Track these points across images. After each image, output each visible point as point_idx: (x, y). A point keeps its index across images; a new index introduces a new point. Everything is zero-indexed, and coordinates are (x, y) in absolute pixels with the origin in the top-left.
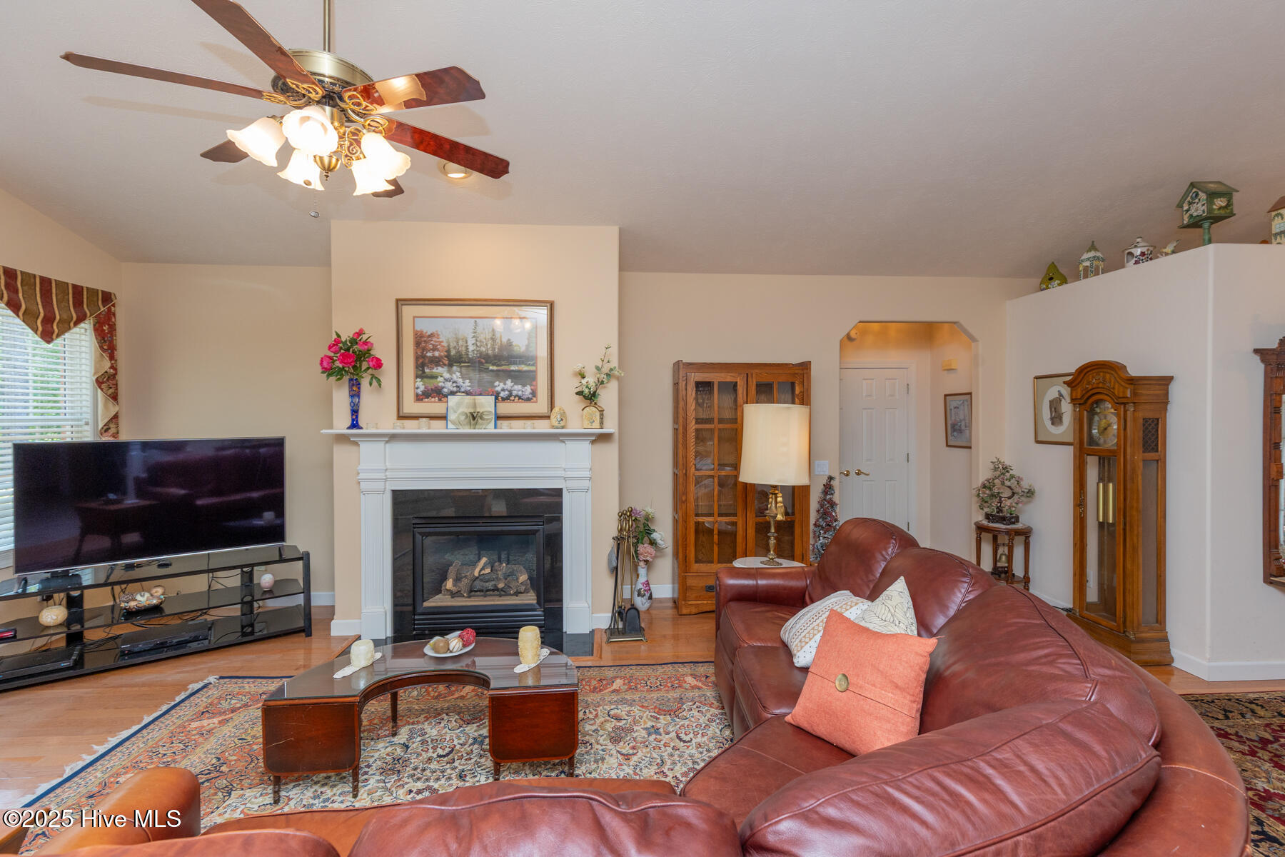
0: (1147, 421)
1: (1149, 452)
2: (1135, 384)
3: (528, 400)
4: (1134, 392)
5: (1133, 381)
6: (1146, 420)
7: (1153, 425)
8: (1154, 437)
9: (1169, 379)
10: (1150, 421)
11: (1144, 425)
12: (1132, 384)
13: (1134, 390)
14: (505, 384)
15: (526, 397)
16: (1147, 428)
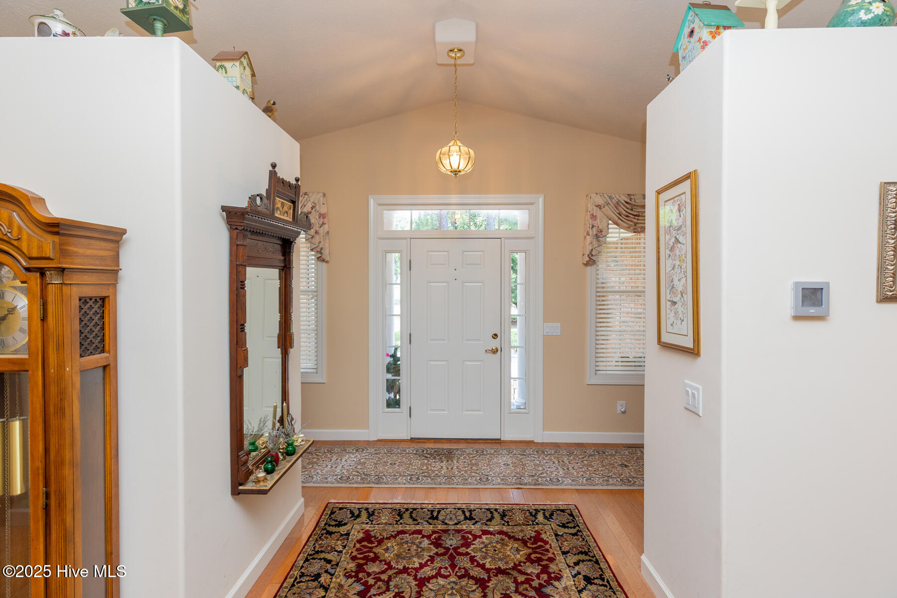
0: (86, 302)
1: (91, 354)
2: (64, 235)
4: (61, 250)
5: (55, 227)
6: (83, 300)
7: (96, 307)
8: (98, 328)
9: (124, 232)
10: (91, 303)
11: (81, 308)
12: (57, 233)
13: (61, 245)
16: (86, 313)
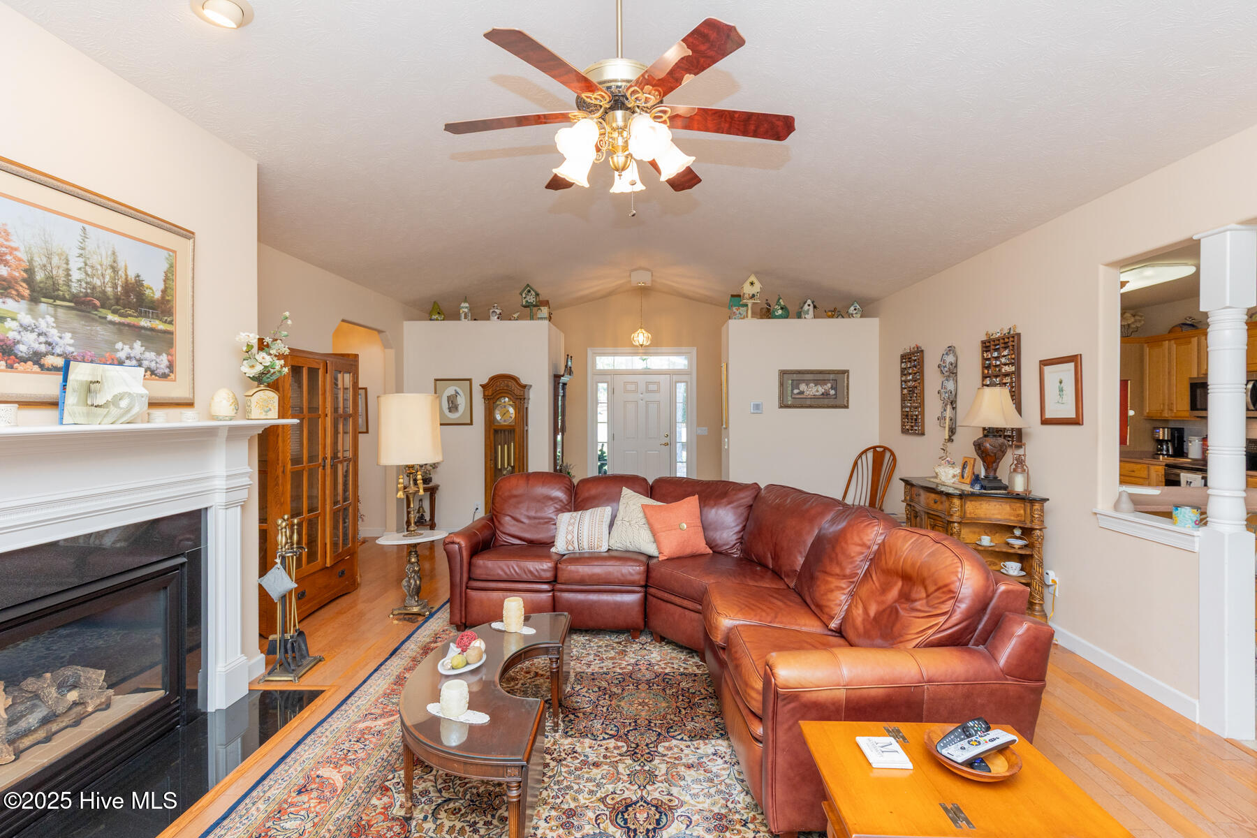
3: (164, 376)
14: (132, 348)
15: (160, 371)
